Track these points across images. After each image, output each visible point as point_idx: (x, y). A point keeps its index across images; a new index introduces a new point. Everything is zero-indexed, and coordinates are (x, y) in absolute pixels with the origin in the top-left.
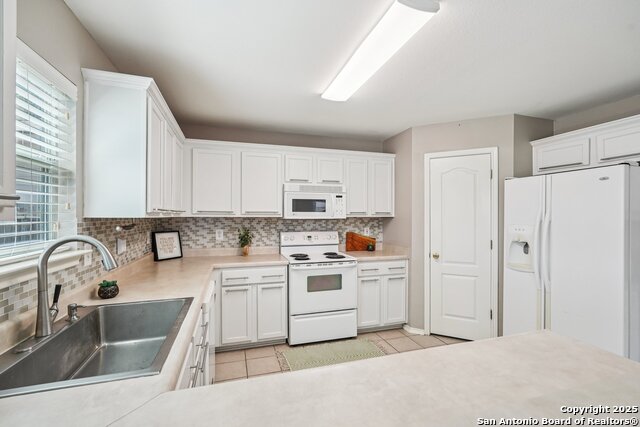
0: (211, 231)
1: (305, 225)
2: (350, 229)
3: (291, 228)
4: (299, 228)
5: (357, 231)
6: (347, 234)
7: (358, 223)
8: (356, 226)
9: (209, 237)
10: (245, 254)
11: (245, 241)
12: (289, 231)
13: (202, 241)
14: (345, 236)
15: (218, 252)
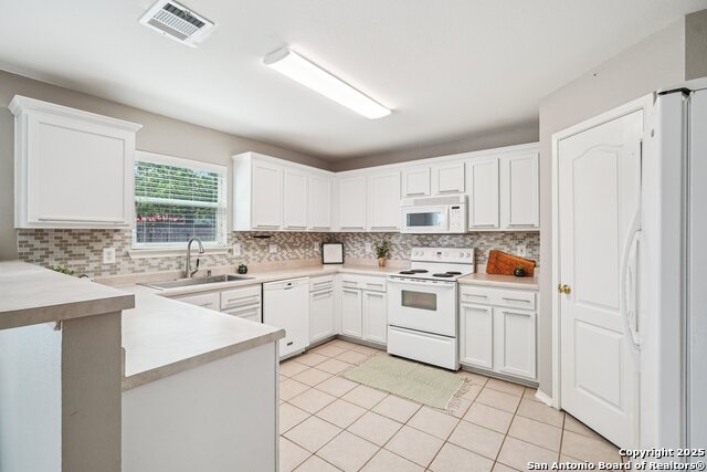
0: (363, 245)
1: (440, 241)
2: (496, 246)
3: (425, 243)
4: (433, 243)
5: (506, 250)
6: (491, 253)
7: (507, 239)
8: (504, 243)
9: (361, 248)
10: (383, 266)
11: (383, 253)
12: (423, 246)
13: (357, 252)
14: (488, 256)
15: (367, 262)
